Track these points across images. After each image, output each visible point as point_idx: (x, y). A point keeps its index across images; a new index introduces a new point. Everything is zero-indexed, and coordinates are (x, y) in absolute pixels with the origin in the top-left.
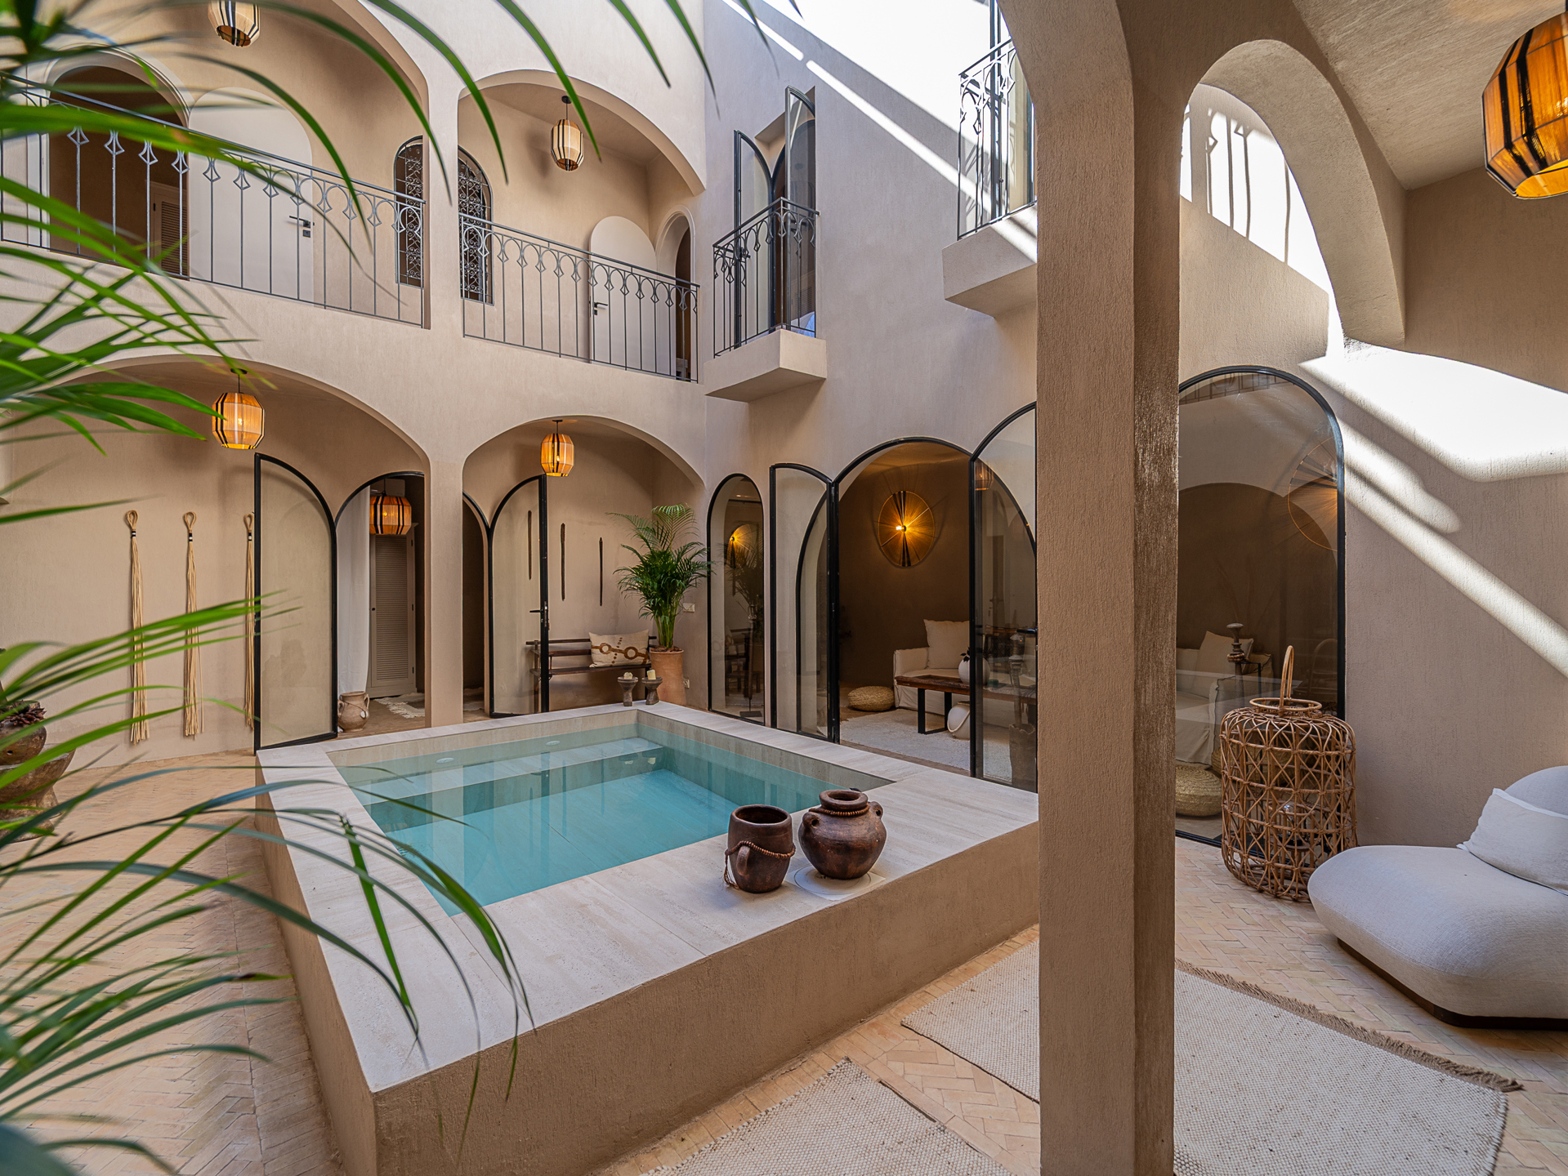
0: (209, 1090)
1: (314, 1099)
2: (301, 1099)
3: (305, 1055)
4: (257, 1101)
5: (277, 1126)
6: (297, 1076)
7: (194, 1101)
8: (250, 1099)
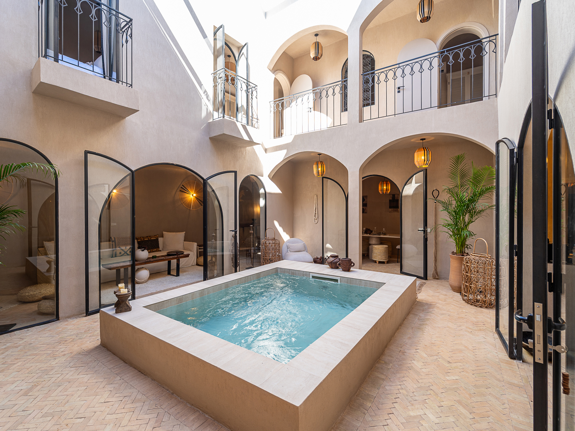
0: (423, 324)
1: (409, 314)
2: (411, 316)
3: (406, 320)
4: (417, 319)
5: (417, 315)
6: (409, 318)
7: (426, 324)
8: (418, 319)
